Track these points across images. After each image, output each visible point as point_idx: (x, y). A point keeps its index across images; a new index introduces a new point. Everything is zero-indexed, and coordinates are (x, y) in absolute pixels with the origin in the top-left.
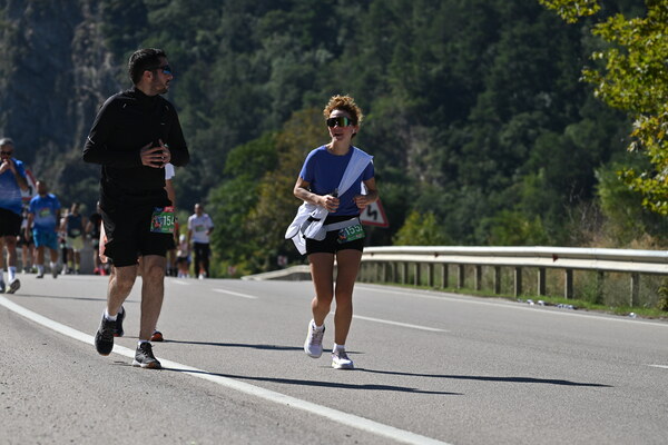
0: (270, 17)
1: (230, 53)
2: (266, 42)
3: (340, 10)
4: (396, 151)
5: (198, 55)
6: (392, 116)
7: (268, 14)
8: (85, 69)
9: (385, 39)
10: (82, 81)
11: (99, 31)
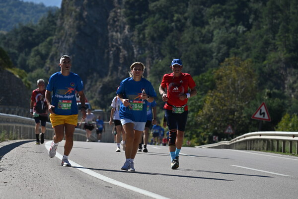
0: (213, 8)
1: (192, 27)
2: (211, 21)
3: (251, 5)
4: (279, 81)
5: (175, 27)
6: (277, 62)
7: (213, 6)
8: (114, 33)
9: (275, 21)
10: (112, 40)
11: (122, 14)
